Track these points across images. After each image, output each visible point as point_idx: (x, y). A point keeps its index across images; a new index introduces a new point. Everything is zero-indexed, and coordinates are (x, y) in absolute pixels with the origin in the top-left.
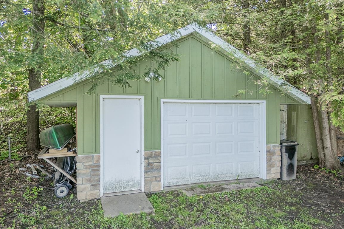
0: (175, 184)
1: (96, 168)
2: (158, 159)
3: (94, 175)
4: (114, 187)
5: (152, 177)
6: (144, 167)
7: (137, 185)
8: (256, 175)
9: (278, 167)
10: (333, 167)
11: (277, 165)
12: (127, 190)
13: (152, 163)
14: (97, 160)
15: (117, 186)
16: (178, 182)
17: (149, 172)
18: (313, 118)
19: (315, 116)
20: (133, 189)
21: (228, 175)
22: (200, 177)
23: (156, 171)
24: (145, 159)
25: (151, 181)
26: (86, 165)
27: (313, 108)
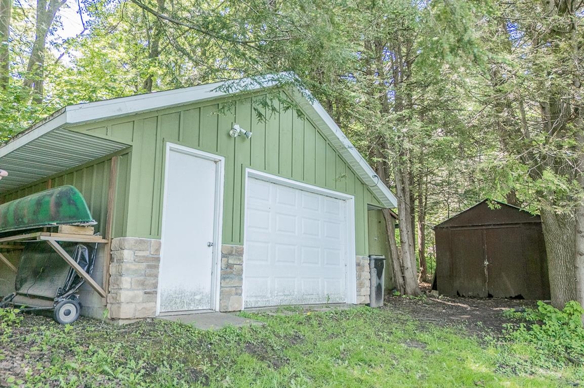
0: (253, 306)
1: (154, 262)
2: (240, 260)
3: (150, 275)
4: (173, 302)
5: (231, 287)
6: (222, 269)
7: (207, 301)
8: (343, 299)
9: (367, 287)
10: (415, 293)
11: (367, 285)
12: (191, 308)
13: (232, 264)
14: (157, 248)
15: (178, 300)
16: (257, 302)
17: (228, 278)
18: (388, 232)
19: (390, 229)
20: (200, 308)
21: (314, 297)
22: (283, 297)
23: (237, 278)
24: (223, 256)
25: (230, 294)
26: (140, 255)
27: (388, 220)
